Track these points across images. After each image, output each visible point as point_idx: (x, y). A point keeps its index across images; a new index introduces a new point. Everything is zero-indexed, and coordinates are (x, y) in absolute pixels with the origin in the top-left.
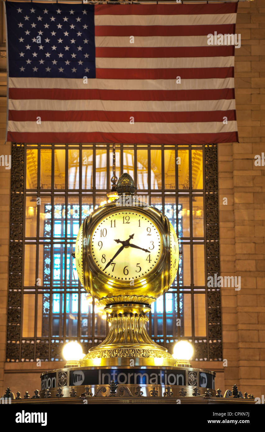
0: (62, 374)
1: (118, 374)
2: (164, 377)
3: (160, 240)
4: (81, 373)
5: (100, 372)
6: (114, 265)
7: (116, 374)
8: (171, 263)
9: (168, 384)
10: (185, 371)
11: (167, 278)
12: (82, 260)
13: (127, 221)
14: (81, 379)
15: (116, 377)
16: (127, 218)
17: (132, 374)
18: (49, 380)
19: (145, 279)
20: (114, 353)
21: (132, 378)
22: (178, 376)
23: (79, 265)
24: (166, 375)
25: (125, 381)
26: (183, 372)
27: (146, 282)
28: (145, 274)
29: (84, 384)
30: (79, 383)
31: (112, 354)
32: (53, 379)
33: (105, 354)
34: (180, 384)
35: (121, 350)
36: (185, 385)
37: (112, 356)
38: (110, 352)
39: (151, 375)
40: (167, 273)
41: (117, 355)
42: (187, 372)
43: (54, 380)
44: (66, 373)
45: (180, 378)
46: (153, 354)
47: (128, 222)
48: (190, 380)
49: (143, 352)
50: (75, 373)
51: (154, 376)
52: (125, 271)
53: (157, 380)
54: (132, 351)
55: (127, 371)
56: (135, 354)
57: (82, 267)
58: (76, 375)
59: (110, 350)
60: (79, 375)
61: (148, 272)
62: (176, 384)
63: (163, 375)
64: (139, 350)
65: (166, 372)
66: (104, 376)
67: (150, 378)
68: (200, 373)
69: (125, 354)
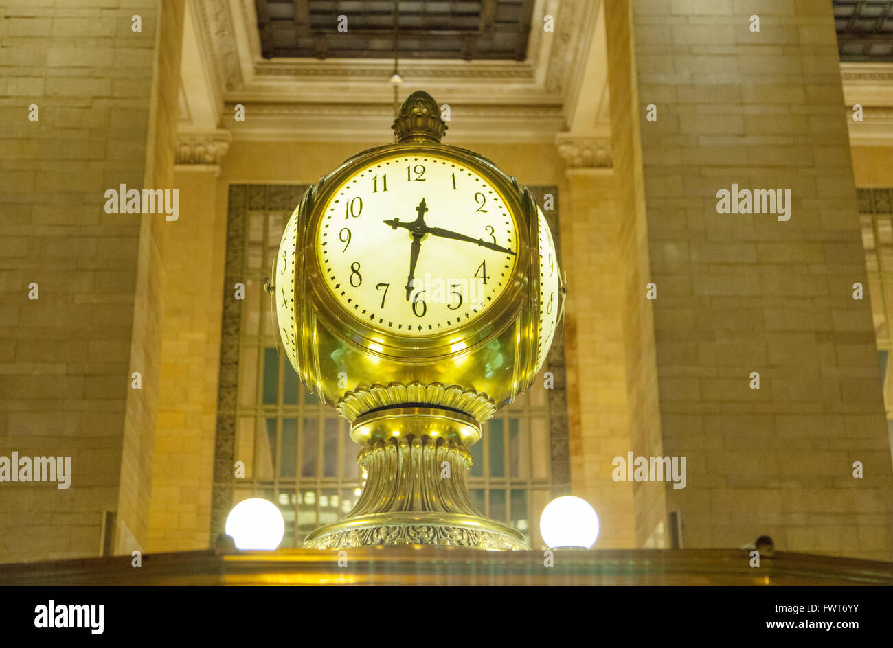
13: (417, 176)
20: (375, 536)
23: (286, 302)
31: (369, 539)
33: (348, 541)
35: (395, 528)
37: (369, 542)
38: (364, 534)
41: (382, 542)
47: (421, 178)
54: (429, 529)
56: (436, 538)
57: (291, 305)
59: (363, 530)
64: (447, 529)
69: (407, 537)
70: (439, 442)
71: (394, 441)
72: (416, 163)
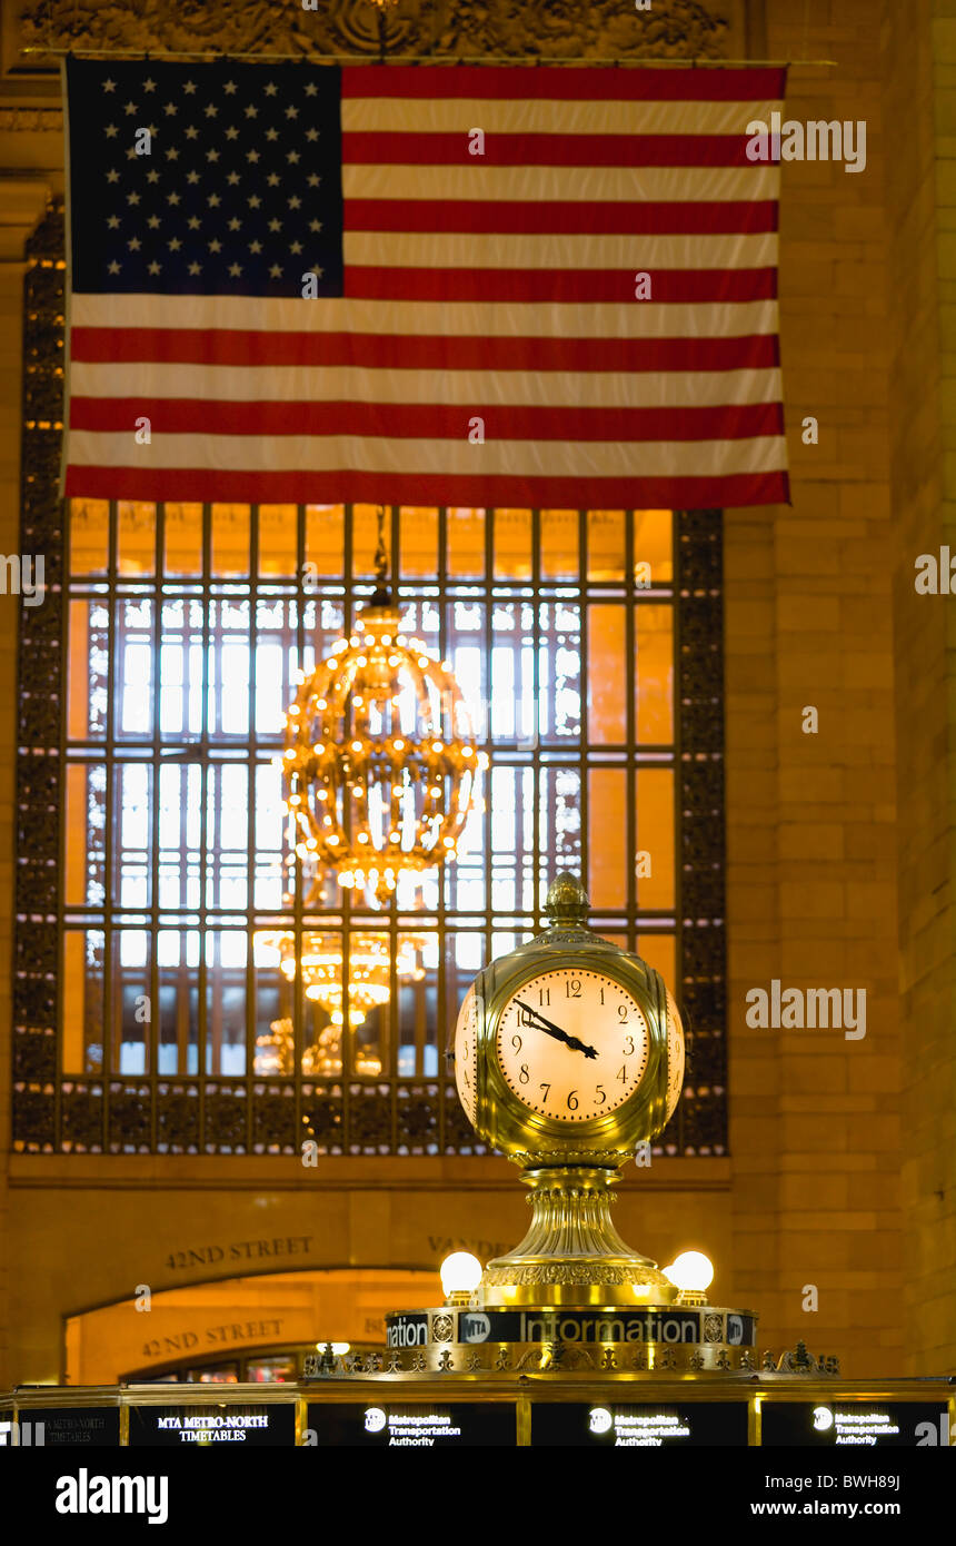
0: (440, 1319)
1: (561, 1322)
2: (655, 1328)
3: (645, 1035)
4: (484, 1319)
5: (523, 1317)
6: (546, 1088)
7: (558, 1322)
8: (670, 1081)
9: (663, 1340)
10: (699, 1314)
11: (660, 1113)
12: (475, 1073)
14: (484, 1330)
15: (558, 1327)
16: (576, 985)
17: (591, 1323)
18: (411, 1330)
19: (612, 1119)
21: (591, 1330)
22: (684, 1325)
24: (660, 1324)
25: (576, 1337)
26: (695, 1317)
27: (613, 1125)
28: (613, 1108)
29: (490, 1339)
30: (478, 1338)
32: (419, 1327)
34: (689, 1339)
36: (698, 1341)
39: (630, 1324)
40: (660, 1102)
42: (702, 1317)
43: (422, 1330)
44: (451, 1316)
45: (689, 1329)
46: (630, 1277)
48: (708, 1331)
49: (609, 1273)
50: (470, 1317)
51: (636, 1326)
52: (571, 1100)
53: (641, 1334)
55: (580, 1317)
58: (472, 1321)
60: (478, 1323)
61: (620, 1103)
62: (680, 1340)
63: (654, 1323)
65: (660, 1316)
66: (531, 1324)
67: (627, 1329)
68: (729, 1315)
70: (591, 1192)
71: (557, 1192)
72: (573, 978)
